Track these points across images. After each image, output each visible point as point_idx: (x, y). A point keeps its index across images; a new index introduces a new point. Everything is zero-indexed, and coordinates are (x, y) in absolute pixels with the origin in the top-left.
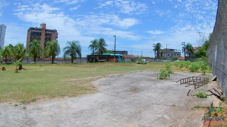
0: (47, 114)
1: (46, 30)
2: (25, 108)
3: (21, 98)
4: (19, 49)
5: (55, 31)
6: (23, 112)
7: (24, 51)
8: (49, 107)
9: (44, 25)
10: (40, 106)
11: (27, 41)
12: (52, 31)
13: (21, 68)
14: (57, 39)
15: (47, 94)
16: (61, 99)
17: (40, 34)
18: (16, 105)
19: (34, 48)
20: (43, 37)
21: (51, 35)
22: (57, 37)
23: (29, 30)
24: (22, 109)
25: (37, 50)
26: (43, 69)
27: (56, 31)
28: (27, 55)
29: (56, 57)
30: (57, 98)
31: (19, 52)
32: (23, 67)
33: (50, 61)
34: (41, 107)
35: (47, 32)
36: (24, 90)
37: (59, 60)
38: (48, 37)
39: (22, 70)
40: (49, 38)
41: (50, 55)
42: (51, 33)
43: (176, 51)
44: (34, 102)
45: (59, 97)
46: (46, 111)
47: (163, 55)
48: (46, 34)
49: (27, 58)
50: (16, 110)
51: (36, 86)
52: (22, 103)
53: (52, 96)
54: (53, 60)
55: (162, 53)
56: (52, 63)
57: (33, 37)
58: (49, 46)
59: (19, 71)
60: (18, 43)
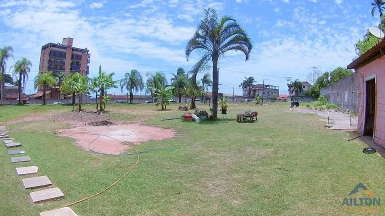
1: (73, 49)
9: (70, 40)
12: (82, 51)
17: (64, 55)
20: (68, 60)
21: (80, 57)
22: (88, 62)
27: (87, 51)
35: (75, 52)
38: (76, 60)
40: (77, 63)
42: (80, 53)
43: (273, 88)
47: (257, 93)
48: (73, 56)
55: (255, 91)
57: (53, 59)
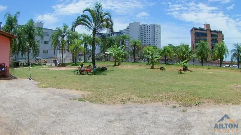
0: (208, 119)
1: (211, 31)
2: (184, 111)
3: (183, 101)
4: (184, 50)
5: (219, 32)
6: (181, 115)
7: (190, 52)
8: (212, 113)
9: (208, 25)
10: (203, 110)
11: (192, 42)
12: (217, 32)
13: (185, 69)
14: (223, 40)
15: (213, 99)
16: (225, 105)
17: (206, 35)
18: (174, 107)
19: (202, 50)
20: (209, 38)
21: (216, 36)
22: (223, 39)
23: (191, 31)
24: (181, 111)
25: (204, 52)
26: (211, 73)
27: (221, 32)
28: (194, 56)
29: (224, 60)
30: (221, 104)
31: (184, 53)
32: (188, 68)
33: (218, 64)
34: (204, 112)
35: (212, 33)
36: (188, 92)
37: (226, 63)
38: (214, 38)
39: (187, 71)
40: (215, 40)
41: (218, 57)
42: (217, 34)
44: (197, 106)
45: (224, 103)
46: (207, 117)
48: (212, 35)
49: (193, 60)
50: (172, 112)
51: (202, 89)
52: (182, 105)
53: (218, 102)
54: (221, 63)
56: (220, 66)
57: (198, 38)
58: (217, 48)
59: (183, 72)
60: (182, 43)
